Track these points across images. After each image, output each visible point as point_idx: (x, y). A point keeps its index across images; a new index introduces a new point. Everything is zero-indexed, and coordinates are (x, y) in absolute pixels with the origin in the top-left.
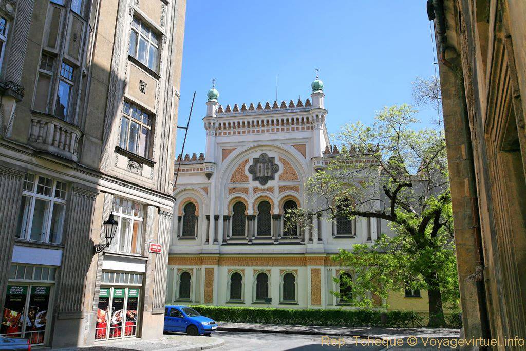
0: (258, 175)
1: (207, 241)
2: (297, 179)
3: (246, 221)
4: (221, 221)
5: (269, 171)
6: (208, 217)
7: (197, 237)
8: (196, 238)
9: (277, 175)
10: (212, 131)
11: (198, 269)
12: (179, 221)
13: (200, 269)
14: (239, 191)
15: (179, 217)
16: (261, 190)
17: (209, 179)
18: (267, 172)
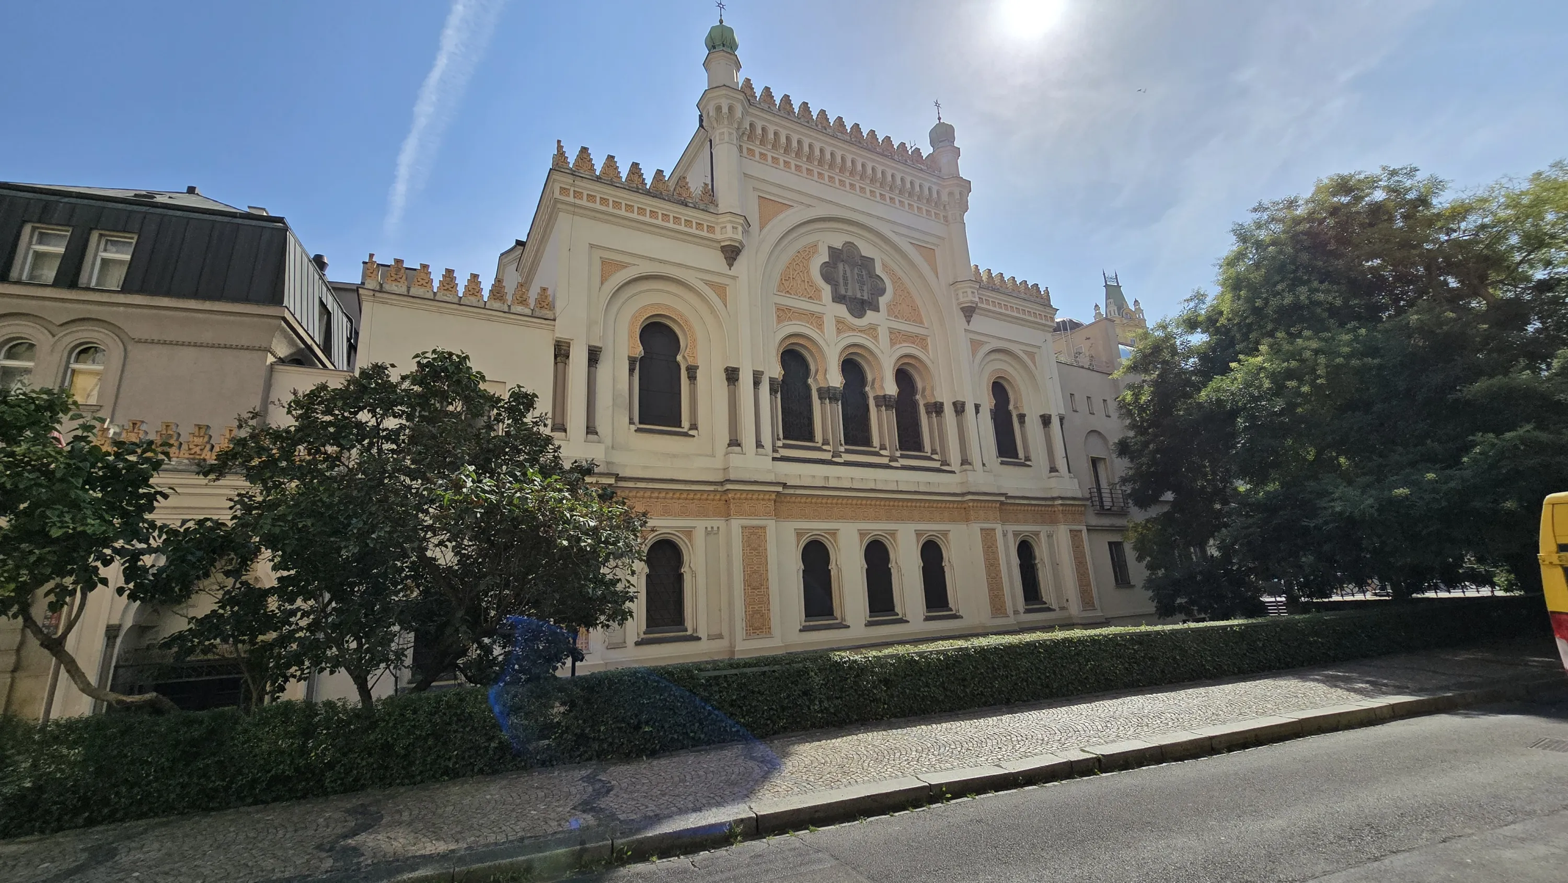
0: (843, 292)
1: (735, 443)
2: (922, 322)
3: (815, 399)
4: (766, 390)
5: (866, 288)
6: (732, 375)
7: (691, 429)
8: (690, 433)
9: (882, 302)
11: (709, 529)
12: (631, 371)
13: (715, 529)
14: (800, 320)
15: (632, 361)
16: (852, 329)
17: (731, 265)
18: (862, 290)
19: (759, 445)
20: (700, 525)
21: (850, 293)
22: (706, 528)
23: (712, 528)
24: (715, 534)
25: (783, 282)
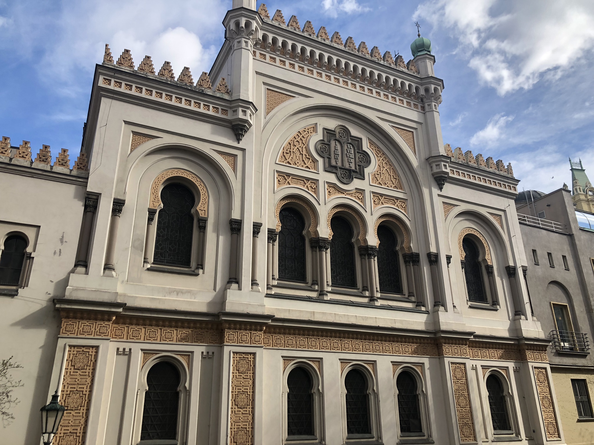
0: (334, 163)
1: (234, 281)
2: (401, 189)
4: (264, 237)
5: (353, 161)
6: (236, 224)
7: (201, 269)
8: (198, 272)
9: (368, 172)
11: (205, 354)
12: (150, 220)
13: (210, 354)
14: (297, 184)
15: (152, 212)
16: (341, 191)
17: (239, 140)
19: (254, 283)
20: (198, 350)
21: (339, 165)
22: (203, 352)
23: (208, 352)
24: (210, 358)
25: (285, 154)
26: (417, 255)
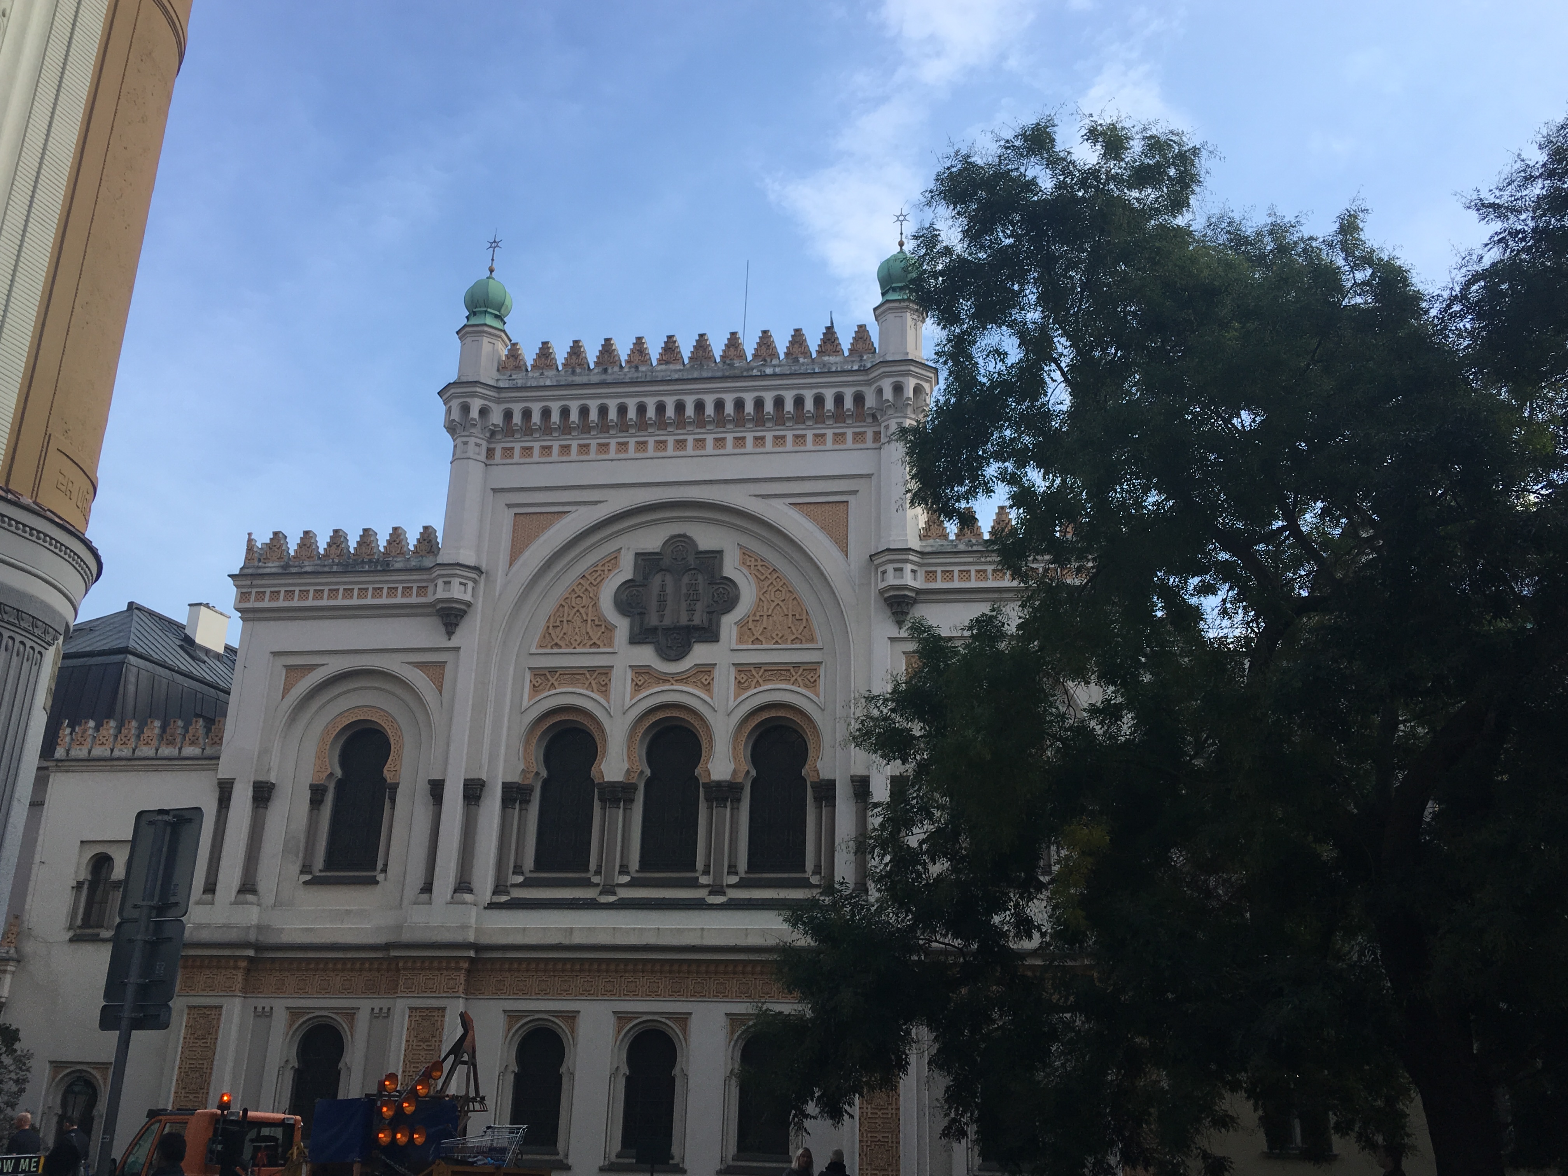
0: (653, 620)
1: (427, 888)
2: (812, 640)
3: (597, 804)
4: (492, 804)
5: (699, 606)
6: (437, 789)
7: (384, 870)
8: (380, 877)
9: (729, 623)
10: (477, 445)
11: (377, 1010)
13: (385, 1010)
14: (572, 683)
15: (319, 789)
16: (664, 678)
17: (450, 634)
18: (691, 610)
19: (463, 886)
20: (365, 1005)
21: (667, 622)
22: (373, 1009)
23: (381, 1009)
24: (384, 1017)
25: (551, 630)
26: (831, 785)
